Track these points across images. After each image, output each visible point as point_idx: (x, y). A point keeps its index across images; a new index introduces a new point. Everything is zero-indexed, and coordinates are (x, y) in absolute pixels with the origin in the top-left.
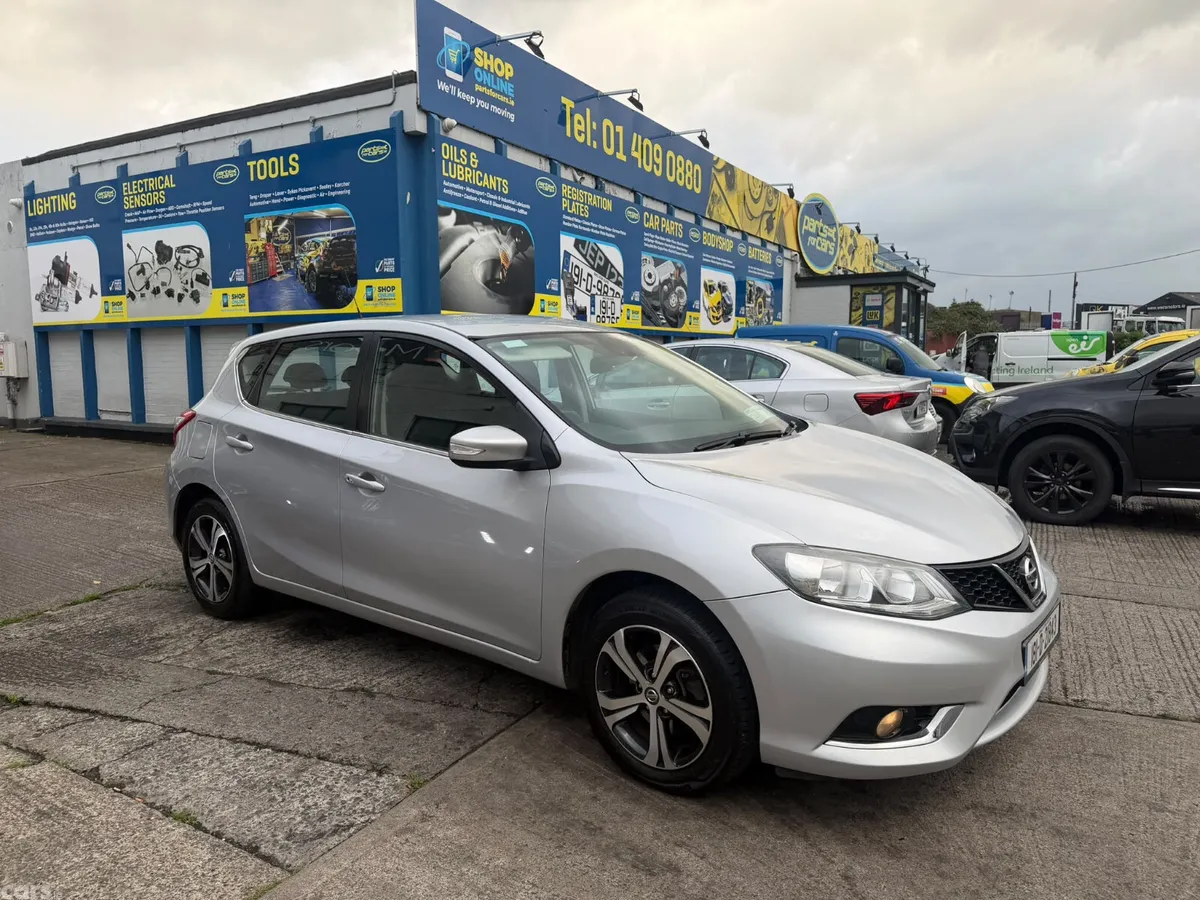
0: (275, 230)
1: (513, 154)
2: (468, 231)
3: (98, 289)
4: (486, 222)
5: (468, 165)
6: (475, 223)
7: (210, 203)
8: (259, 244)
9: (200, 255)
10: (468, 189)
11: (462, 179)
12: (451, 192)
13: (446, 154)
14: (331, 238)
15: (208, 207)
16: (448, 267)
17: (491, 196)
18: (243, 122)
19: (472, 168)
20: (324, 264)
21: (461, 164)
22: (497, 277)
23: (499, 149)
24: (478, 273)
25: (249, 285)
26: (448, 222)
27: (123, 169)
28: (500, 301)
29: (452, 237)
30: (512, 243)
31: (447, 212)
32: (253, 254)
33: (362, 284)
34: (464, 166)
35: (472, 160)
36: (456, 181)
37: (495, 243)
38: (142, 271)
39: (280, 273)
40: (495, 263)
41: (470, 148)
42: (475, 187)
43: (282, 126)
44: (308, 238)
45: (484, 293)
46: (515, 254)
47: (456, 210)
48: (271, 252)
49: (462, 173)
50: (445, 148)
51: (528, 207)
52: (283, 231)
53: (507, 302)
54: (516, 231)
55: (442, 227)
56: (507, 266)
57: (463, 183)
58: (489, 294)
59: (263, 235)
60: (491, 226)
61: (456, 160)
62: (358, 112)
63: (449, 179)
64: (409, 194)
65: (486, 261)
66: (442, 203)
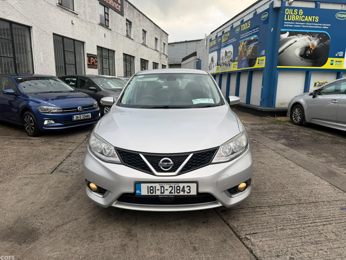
0: (244, 44)
1: (323, 6)
2: (294, 38)
3: (216, 65)
4: (304, 34)
5: (298, 14)
6: (298, 35)
7: (234, 39)
8: (241, 49)
9: (231, 54)
10: (296, 23)
11: (294, 20)
12: (287, 25)
13: (287, 12)
14: (253, 45)
15: (234, 40)
16: (283, 51)
17: (308, 24)
18: (243, 14)
19: (299, 15)
20: (251, 54)
21: (294, 15)
22: (307, 53)
23: (317, 6)
24: (297, 52)
25: (238, 61)
26: (284, 36)
27: (223, 32)
28: (308, 62)
29: (285, 41)
30: (318, 40)
31: (285, 32)
32: (239, 52)
33: (258, 59)
34: (295, 15)
35: (300, 12)
36: (291, 21)
37: (309, 41)
38: (222, 59)
39: (243, 57)
40: (307, 48)
41: (299, 8)
42: (301, 22)
43: (249, 13)
44: (249, 46)
45: (300, 59)
46: (318, 44)
47: (289, 31)
48: (243, 51)
49: (294, 18)
50: (287, 10)
51: (330, 25)
52: (245, 45)
53: (311, 62)
54: (320, 35)
55: (281, 38)
56: (313, 49)
57: (295, 21)
58: (302, 60)
59: (242, 46)
60: (306, 35)
61: (292, 14)
62: (264, 4)
63: (288, 21)
64: (272, 29)
65: (302, 48)
66: (282, 30)
